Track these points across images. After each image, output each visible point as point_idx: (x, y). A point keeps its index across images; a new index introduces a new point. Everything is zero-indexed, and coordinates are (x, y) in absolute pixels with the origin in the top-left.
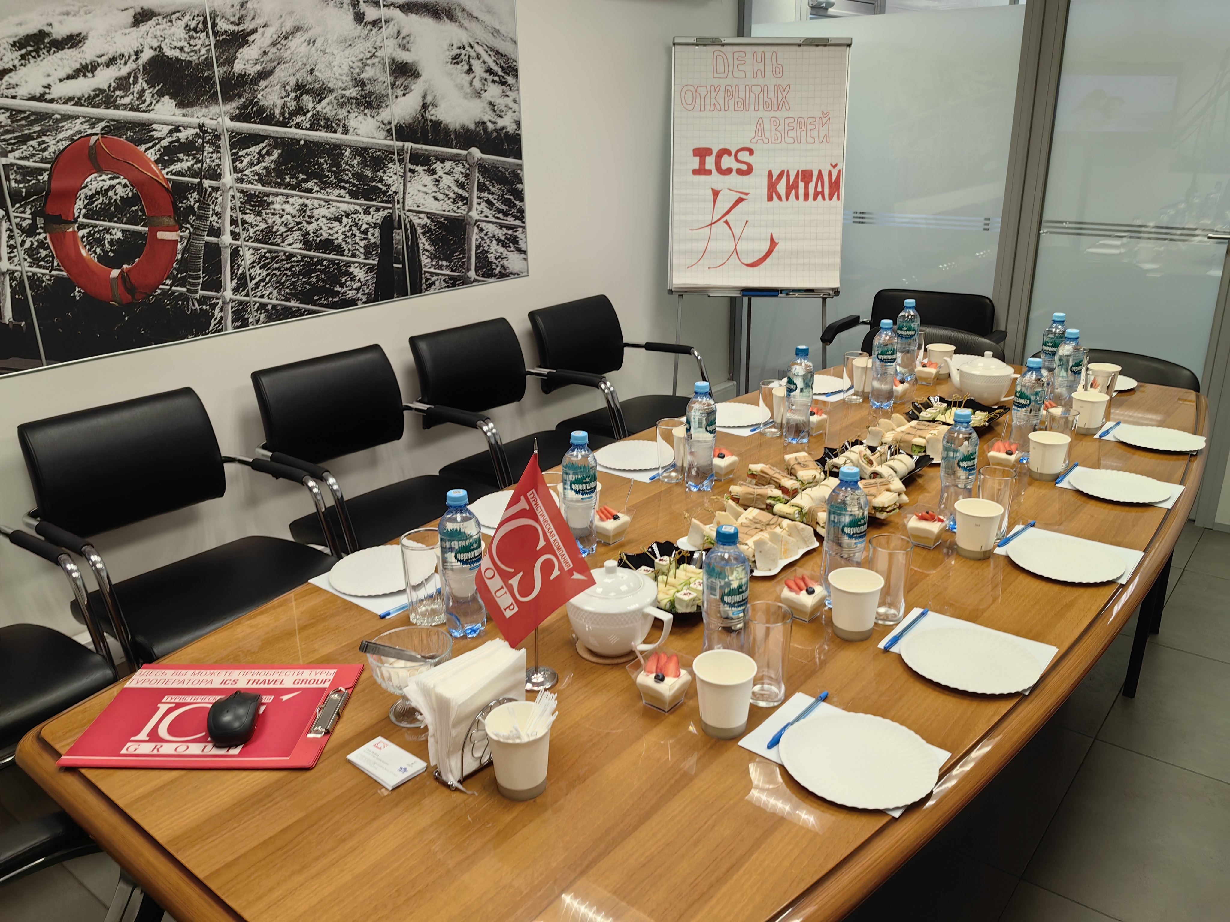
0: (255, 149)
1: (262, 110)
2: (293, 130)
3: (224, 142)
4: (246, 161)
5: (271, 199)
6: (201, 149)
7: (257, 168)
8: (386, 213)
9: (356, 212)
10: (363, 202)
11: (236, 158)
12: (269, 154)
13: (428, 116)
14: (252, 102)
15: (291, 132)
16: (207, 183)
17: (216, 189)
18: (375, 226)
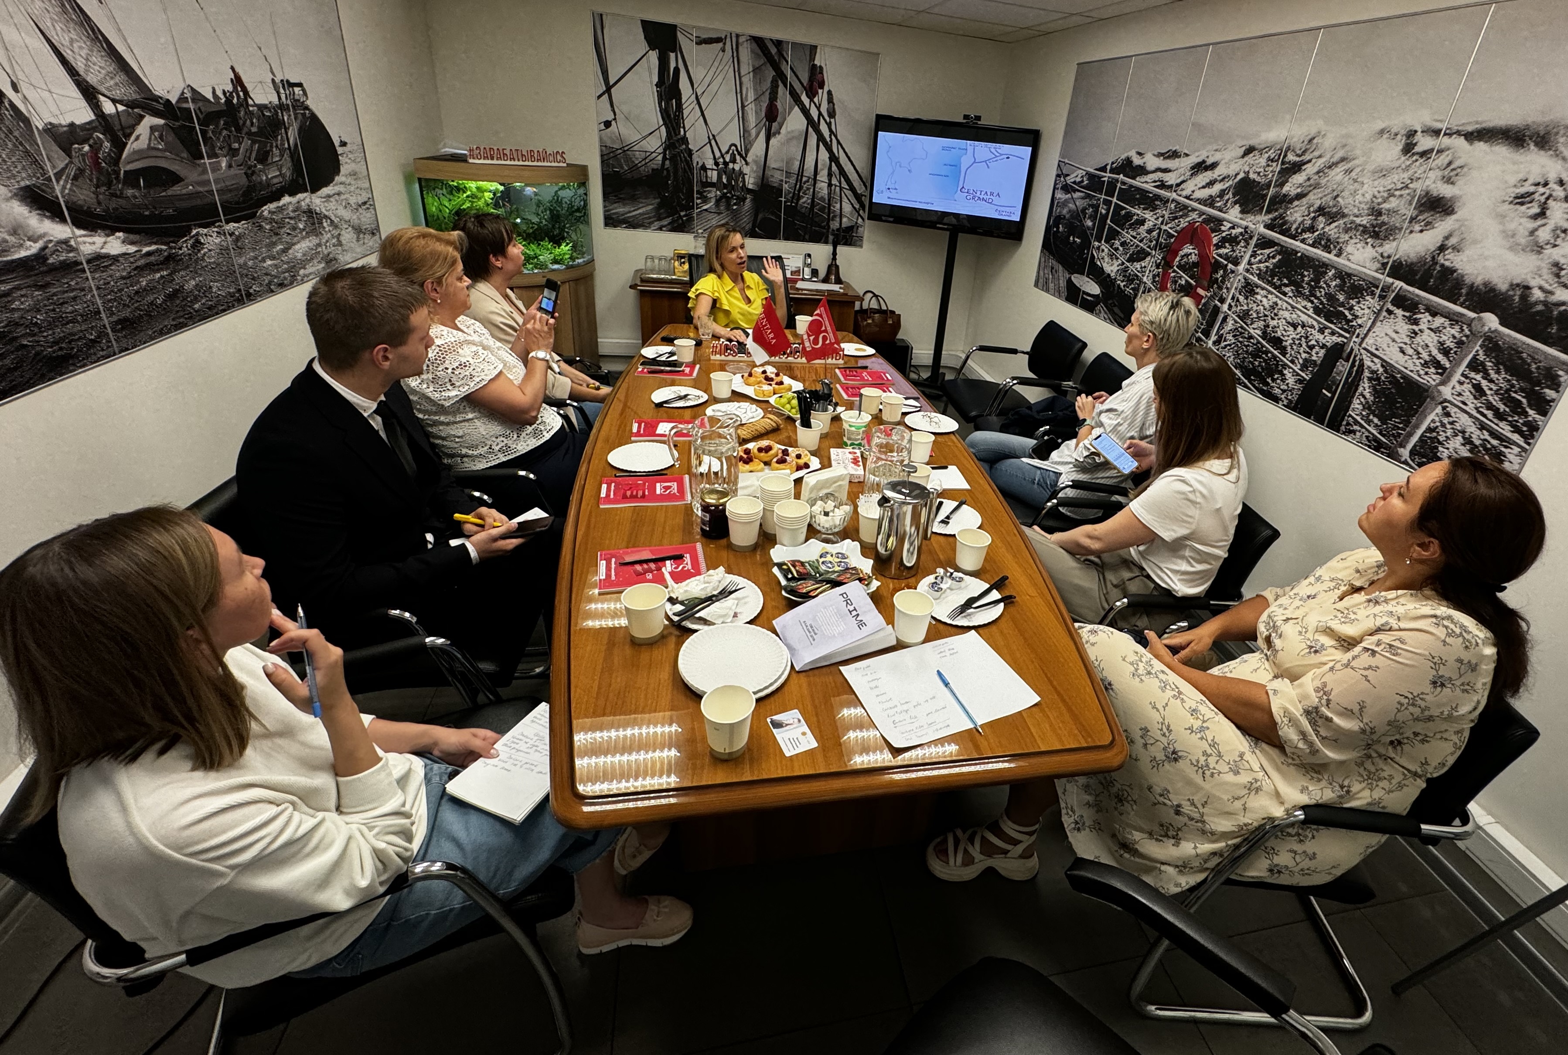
0: (1267, 251)
1: (1285, 223)
2: (1298, 243)
3: (1253, 242)
4: (1258, 258)
5: (1258, 290)
6: (1238, 243)
7: (1262, 265)
8: (1340, 340)
9: (1312, 327)
10: (1323, 321)
11: (1254, 255)
12: (1274, 257)
13: (1441, 259)
14: (1281, 217)
15: (1297, 244)
16: (1230, 266)
17: (1233, 272)
18: (1323, 346)
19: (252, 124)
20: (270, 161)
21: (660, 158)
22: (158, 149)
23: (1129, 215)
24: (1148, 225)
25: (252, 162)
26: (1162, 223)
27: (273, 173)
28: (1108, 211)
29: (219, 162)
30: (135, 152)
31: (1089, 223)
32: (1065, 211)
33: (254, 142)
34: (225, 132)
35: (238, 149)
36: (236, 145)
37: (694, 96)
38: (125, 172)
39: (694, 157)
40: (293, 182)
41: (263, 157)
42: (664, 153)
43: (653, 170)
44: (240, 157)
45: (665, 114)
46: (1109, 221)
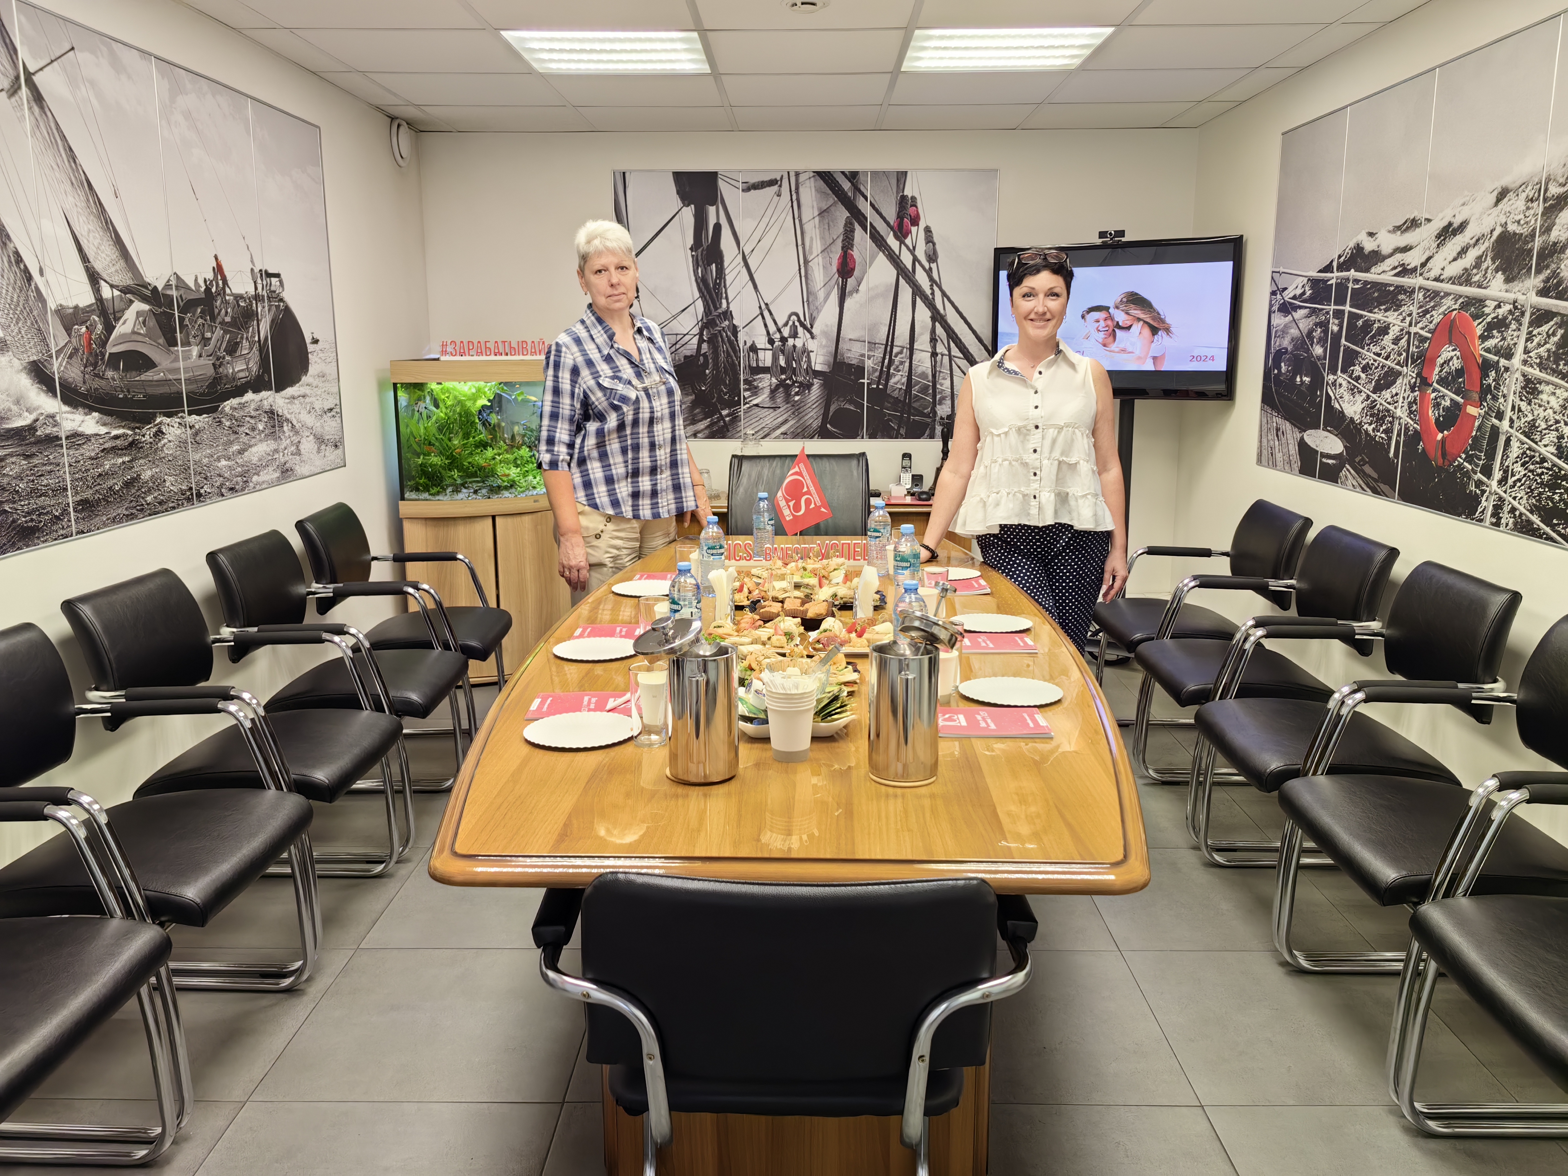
0: (1545, 328)
3: (1526, 319)
4: (1536, 341)
6: (1508, 327)
7: (1541, 350)
11: (1530, 337)
12: (1556, 332)
14: (1555, 274)
16: (1502, 362)
17: (1507, 368)
19: (227, 312)
20: (238, 353)
21: (695, 340)
22: (140, 334)
23: (1368, 324)
24: (1394, 332)
25: (221, 353)
26: (1410, 325)
27: (240, 366)
28: (1341, 326)
29: (190, 351)
30: (122, 336)
31: (1318, 350)
32: (1286, 343)
33: (226, 332)
34: (200, 321)
35: (210, 339)
36: (208, 335)
37: (740, 257)
38: (110, 354)
39: (742, 337)
40: (259, 378)
41: (232, 349)
42: (701, 334)
43: (686, 357)
44: (210, 348)
45: (702, 284)
46: (1343, 341)
